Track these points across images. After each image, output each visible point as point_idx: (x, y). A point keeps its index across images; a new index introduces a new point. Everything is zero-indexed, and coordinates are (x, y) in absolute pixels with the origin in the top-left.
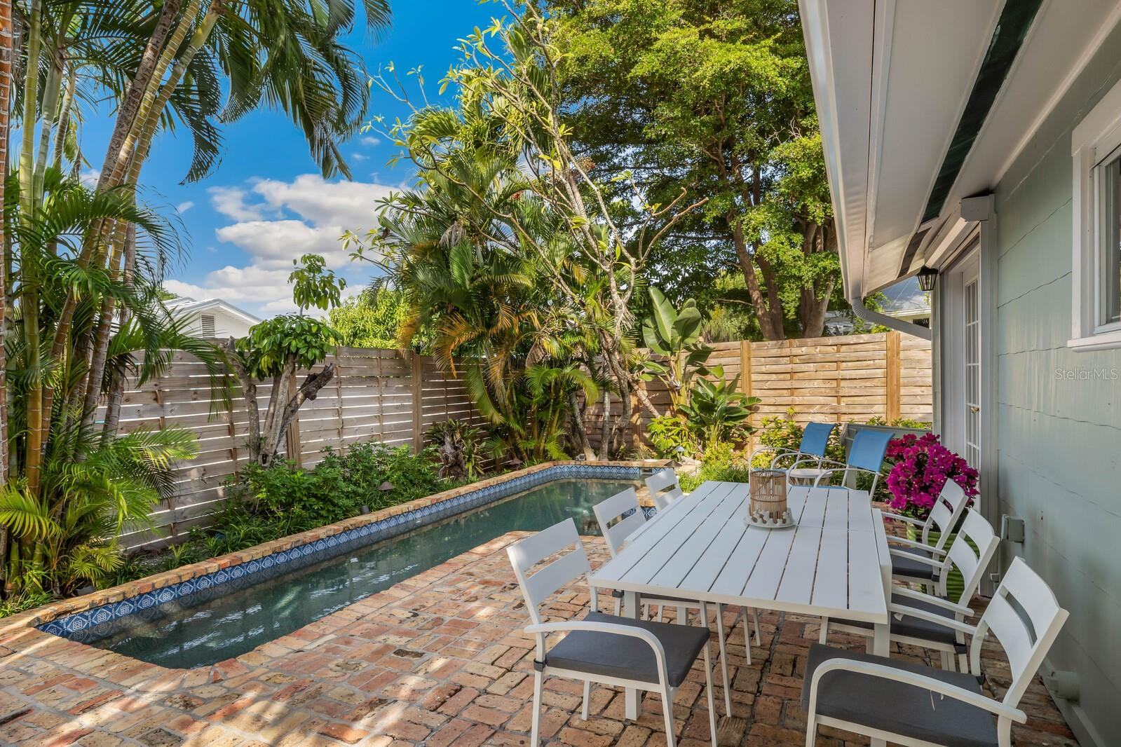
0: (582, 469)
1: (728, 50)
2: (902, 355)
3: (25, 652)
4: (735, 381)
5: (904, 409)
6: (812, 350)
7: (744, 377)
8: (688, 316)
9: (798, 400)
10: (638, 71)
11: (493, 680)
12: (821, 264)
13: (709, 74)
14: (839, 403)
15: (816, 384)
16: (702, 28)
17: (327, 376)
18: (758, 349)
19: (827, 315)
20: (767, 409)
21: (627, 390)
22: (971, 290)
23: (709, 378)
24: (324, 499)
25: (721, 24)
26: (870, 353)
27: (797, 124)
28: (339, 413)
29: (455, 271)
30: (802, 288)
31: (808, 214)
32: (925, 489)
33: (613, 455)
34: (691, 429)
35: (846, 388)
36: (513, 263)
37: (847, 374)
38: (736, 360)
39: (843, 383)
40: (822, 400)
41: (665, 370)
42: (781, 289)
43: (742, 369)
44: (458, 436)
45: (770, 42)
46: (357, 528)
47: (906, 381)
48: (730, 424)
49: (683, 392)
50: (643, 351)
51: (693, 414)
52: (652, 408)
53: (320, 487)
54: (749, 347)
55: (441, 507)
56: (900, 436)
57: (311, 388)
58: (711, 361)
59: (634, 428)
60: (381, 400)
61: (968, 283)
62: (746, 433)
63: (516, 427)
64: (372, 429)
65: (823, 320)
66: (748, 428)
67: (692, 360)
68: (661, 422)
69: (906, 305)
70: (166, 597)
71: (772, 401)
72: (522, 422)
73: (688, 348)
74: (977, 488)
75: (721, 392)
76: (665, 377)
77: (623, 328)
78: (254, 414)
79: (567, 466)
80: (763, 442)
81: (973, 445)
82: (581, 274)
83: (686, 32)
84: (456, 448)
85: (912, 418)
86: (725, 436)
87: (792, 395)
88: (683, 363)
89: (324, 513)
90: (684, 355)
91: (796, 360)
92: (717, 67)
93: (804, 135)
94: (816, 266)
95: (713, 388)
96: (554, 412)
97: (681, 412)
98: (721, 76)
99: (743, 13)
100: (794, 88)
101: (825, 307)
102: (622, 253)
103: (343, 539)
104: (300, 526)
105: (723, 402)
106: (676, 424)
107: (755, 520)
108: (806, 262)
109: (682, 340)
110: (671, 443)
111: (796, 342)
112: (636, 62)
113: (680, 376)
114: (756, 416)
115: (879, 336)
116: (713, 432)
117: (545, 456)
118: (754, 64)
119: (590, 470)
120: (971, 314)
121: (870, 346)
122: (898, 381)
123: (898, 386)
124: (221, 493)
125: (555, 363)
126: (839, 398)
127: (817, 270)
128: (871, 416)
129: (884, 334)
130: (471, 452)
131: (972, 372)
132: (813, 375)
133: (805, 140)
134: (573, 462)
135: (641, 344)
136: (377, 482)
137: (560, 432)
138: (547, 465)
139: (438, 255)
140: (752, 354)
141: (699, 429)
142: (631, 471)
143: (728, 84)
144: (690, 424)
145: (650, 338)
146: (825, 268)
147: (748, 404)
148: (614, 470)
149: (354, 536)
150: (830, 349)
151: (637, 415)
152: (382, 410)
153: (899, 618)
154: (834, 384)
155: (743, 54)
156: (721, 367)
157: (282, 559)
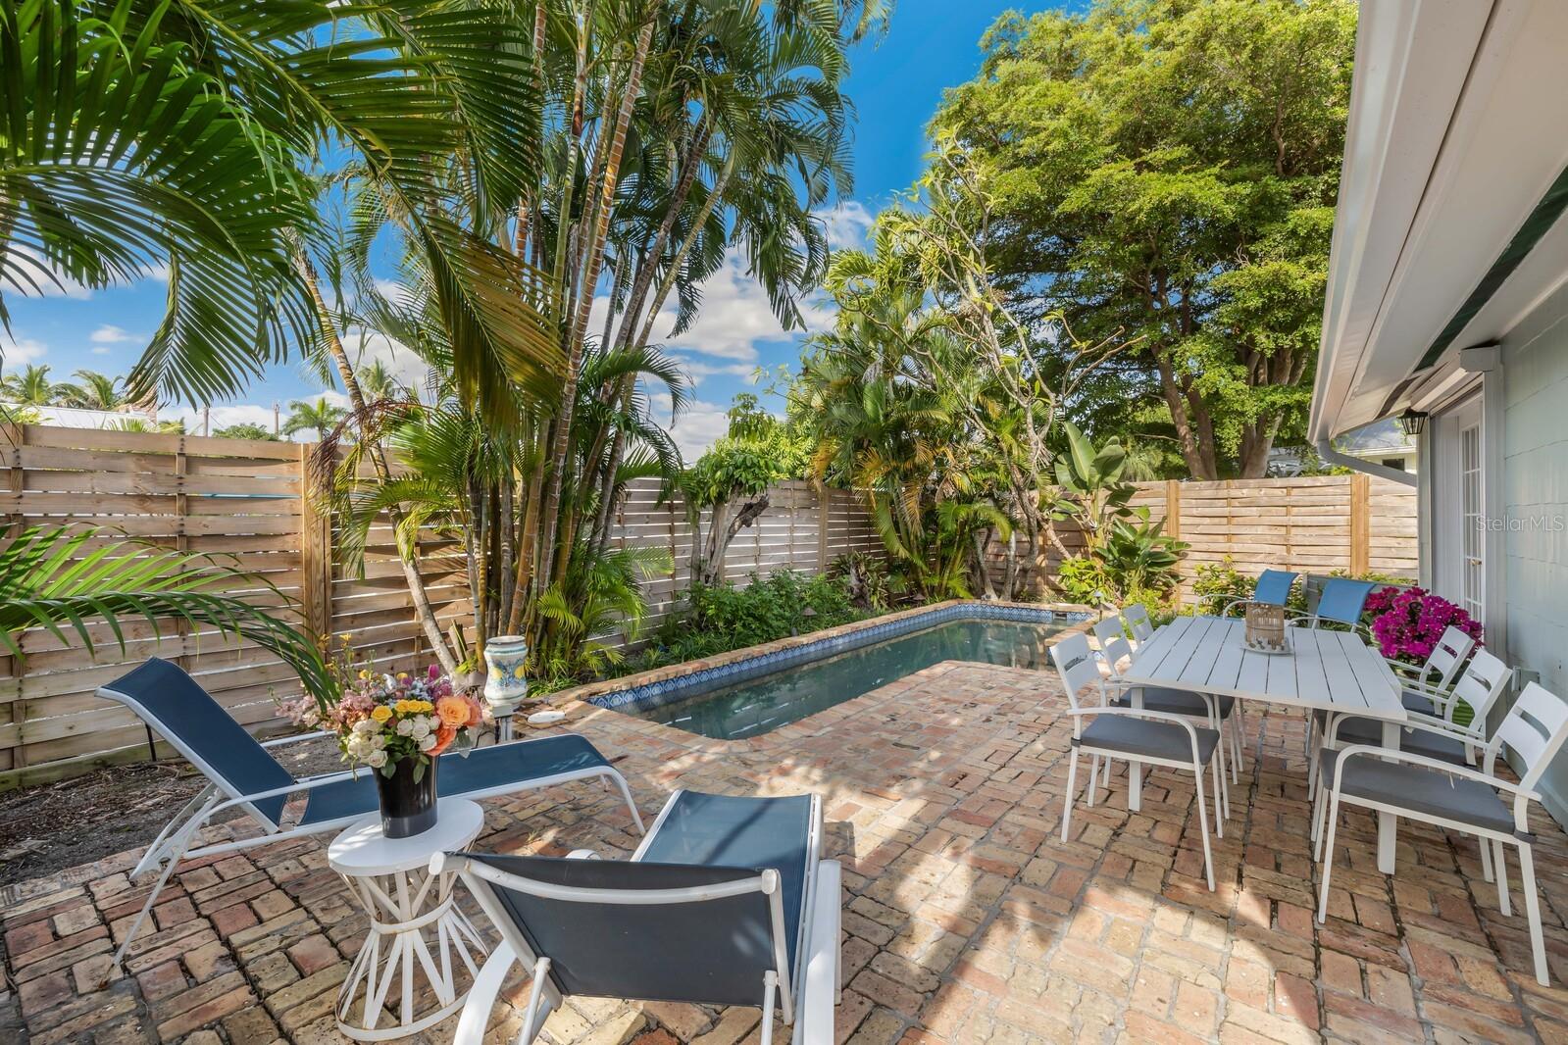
0: (988, 610)
1: (1168, 181)
2: (1371, 501)
3: (591, 717)
4: (1161, 524)
5: (1373, 562)
6: (1255, 493)
7: (1172, 519)
8: (1110, 453)
9: (1236, 547)
10: (1067, 207)
11: (992, 773)
12: (1268, 399)
13: (1147, 207)
14: (1288, 551)
15: (1260, 530)
16: (1138, 160)
17: (763, 505)
18: (1188, 489)
19: (1271, 452)
20: (1198, 556)
21: (1035, 529)
22: (1471, 436)
23: (1128, 520)
24: (761, 619)
25: (1159, 154)
26: (1329, 498)
27: (1247, 252)
28: (756, 540)
29: (868, 405)
30: (1245, 424)
31: (1255, 345)
32: (1420, 638)
33: (1015, 597)
34: (1108, 574)
35: (1297, 536)
36: (929, 399)
37: (1300, 521)
38: (1162, 501)
39: (1294, 531)
40: (1268, 548)
41: (1080, 509)
42: (1222, 425)
43: (1169, 511)
44: (863, 569)
45: (1216, 170)
46: (793, 648)
47: (1376, 530)
48: (1156, 569)
49: (1100, 533)
50: (1055, 489)
51: (1111, 557)
52: (1063, 549)
53: (756, 608)
54: (1177, 487)
55: (859, 636)
56: (1377, 591)
57: (748, 515)
58: (1132, 502)
59: (1038, 571)
60: (792, 530)
61: (1468, 428)
62: (1173, 581)
63: (920, 563)
64: (783, 558)
65: (1266, 458)
66: (1175, 576)
67: (1111, 501)
68: (1072, 563)
69: (1372, 442)
70: (656, 690)
71: (1204, 547)
72: (925, 558)
73: (1108, 487)
74: (1482, 639)
75: (1143, 534)
76: (1079, 517)
77: (1039, 464)
78: (697, 538)
79: (971, 605)
80: (1197, 591)
81: (1472, 601)
82: (995, 409)
83: (1121, 165)
84: (860, 581)
85: (1385, 573)
86: (1148, 583)
87: (1229, 541)
88: (1101, 502)
89: (759, 632)
90: (1103, 494)
91: (1236, 503)
92: (1155, 200)
93: (1252, 261)
94: (1262, 401)
95: (1134, 531)
96: (959, 548)
97: (1096, 554)
98: (1159, 208)
99: (1184, 141)
100: (1241, 214)
101: (1269, 446)
102: (1041, 389)
103: (781, 657)
104: (743, 643)
105: (1146, 545)
106: (1092, 568)
107: (1252, 646)
108: (1251, 396)
109: (1101, 479)
110: (1085, 587)
111: (1236, 482)
112: (1064, 198)
113: (1097, 517)
114: (1182, 563)
115: (1341, 478)
116: (1133, 578)
117: (947, 593)
118: (1198, 195)
119: (997, 610)
120: (1470, 459)
121: (1330, 490)
122: (1366, 530)
123: (1367, 536)
124: (661, 608)
125: (965, 499)
126: (1288, 547)
127: (1264, 404)
128: (1332, 569)
129: (1348, 477)
130: (876, 585)
131: (1471, 525)
132: (1257, 520)
133: (1254, 268)
134: (978, 602)
135: (1055, 481)
136: (798, 607)
137: (962, 570)
138: (952, 603)
139: (853, 390)
140: (1181, 494)
141: (1117, 574)
142: (1043, 614)
143: (1164, 214)
144: (1108, 568)
145: (1063, 475)
146: (1274, 404)
147: (1174, 549)
148: (1024, 613)
149: (789, 655)
150: (1278, 491)
151: (1042, 557)
152: (793, 539)
153: (1410, 731)
154: (1283, 531)
155: (1187, 185)
156: (1146, 509)
157: (736, 669)
